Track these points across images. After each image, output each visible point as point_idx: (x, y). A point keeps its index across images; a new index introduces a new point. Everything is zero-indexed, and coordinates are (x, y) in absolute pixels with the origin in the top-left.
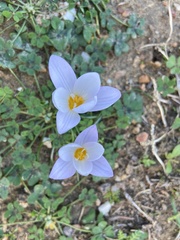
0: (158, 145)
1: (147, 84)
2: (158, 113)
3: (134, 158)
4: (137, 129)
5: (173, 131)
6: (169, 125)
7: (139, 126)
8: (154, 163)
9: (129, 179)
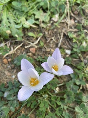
0: (33, 43)
1: (7, 59)
2: (18, 49)
3: (43, 50)
4: (30, 54)
5: (24, 40)
6: (22, 42)
7: (28, 54)
8: (41, 41)
9: (52, 48)
